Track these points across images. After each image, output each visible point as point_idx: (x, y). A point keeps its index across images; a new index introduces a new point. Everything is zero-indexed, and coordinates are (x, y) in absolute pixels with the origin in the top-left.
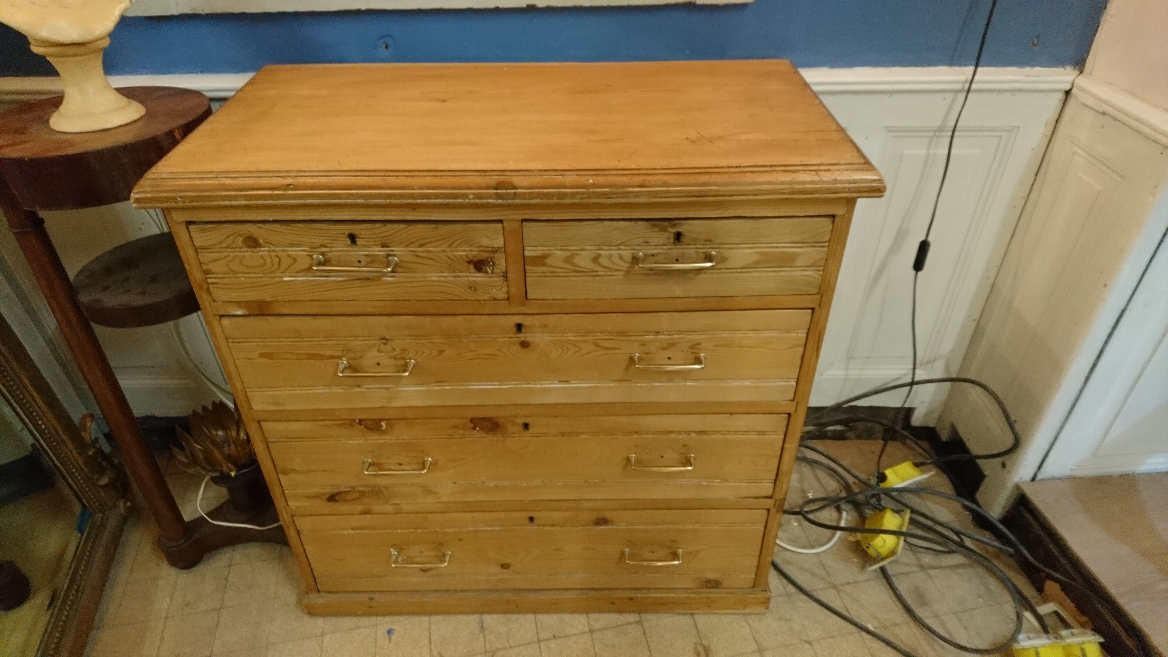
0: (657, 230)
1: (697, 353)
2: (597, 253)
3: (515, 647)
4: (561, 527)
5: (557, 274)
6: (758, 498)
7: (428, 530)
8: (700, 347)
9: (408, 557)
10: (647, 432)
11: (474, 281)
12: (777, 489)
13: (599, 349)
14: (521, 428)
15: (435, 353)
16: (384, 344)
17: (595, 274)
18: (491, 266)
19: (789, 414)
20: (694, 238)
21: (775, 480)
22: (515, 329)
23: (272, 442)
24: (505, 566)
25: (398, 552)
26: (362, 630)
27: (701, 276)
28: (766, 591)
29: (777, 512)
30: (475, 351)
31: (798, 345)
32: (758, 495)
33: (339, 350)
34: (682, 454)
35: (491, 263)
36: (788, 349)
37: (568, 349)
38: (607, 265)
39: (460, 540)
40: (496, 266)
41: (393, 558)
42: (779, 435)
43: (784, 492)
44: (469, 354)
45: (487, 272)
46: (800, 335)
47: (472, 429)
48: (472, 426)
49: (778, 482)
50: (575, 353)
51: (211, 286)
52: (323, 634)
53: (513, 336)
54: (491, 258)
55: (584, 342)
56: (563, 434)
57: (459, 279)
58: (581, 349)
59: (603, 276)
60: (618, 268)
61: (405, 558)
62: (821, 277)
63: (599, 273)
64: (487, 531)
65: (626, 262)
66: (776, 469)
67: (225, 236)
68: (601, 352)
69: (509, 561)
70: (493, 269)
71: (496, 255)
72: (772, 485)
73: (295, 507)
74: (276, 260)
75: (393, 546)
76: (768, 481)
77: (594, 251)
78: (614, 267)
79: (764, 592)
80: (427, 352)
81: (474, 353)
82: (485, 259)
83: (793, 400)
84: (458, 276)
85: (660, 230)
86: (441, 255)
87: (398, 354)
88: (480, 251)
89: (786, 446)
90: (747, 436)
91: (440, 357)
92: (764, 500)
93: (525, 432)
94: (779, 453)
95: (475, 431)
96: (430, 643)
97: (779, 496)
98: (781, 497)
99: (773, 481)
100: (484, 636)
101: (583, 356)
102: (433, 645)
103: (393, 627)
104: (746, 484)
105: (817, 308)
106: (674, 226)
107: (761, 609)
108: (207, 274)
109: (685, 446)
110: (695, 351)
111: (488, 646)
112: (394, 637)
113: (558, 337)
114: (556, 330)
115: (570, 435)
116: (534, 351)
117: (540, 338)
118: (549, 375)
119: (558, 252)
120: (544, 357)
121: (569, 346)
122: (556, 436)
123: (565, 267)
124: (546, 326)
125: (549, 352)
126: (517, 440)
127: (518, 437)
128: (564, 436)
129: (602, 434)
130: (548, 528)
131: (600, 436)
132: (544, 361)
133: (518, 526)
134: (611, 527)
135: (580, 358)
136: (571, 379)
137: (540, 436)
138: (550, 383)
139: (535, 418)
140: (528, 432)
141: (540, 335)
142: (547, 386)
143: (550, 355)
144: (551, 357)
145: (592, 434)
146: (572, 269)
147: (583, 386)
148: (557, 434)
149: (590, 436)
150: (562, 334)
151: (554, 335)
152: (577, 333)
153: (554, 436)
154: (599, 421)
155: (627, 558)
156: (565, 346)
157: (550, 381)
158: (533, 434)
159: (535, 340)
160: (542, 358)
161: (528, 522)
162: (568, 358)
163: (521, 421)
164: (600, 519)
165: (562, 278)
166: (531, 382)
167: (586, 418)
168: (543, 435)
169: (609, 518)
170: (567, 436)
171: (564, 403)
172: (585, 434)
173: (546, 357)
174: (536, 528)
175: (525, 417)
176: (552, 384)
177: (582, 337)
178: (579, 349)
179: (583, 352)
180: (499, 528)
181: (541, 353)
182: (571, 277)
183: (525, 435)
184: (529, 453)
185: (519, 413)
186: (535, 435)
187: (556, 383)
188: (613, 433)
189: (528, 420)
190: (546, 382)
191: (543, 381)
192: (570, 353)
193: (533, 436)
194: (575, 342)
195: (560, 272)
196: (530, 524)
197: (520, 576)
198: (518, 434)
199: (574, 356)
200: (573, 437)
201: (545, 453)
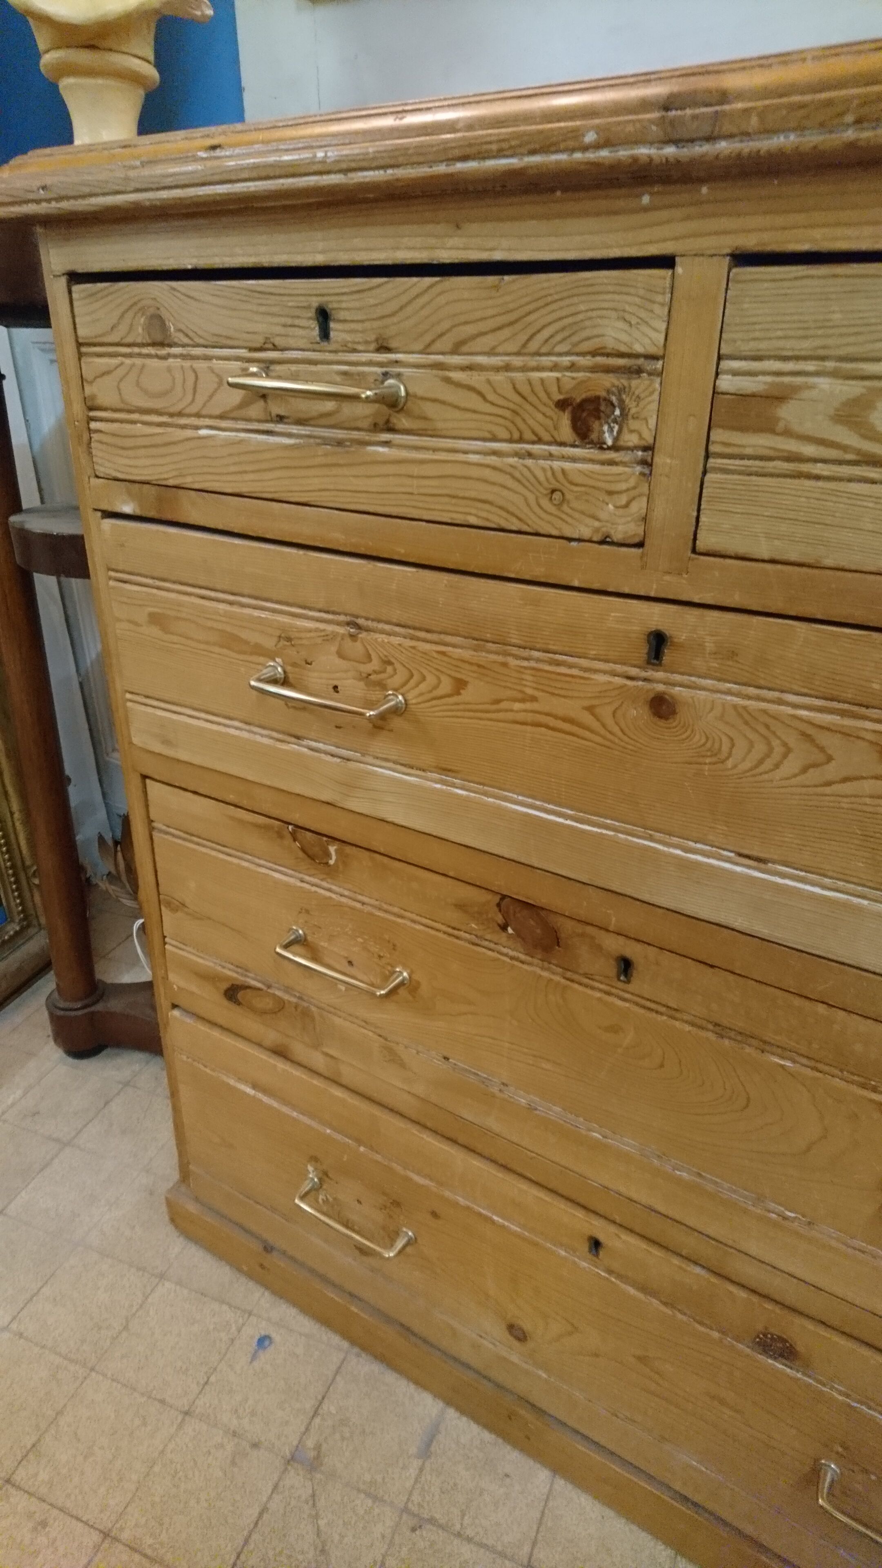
3: (469, 1540)
4: (665, 1304)
5: (805, 467)
7: (378, 1158)
9: (335, 1199)
11: (563, 471)
14: (611, 969)
15: (446, 686)
16: (353, 637)
18: (615, 421)
22: (643, 650)
23: (161, 831)
24: (518, 1333)
25: (320, 1179)
26: (225, 1307)
30: (534, 699)
33: (271, 635)
35: (617, 412)
37: (788, 751)
39: (435, 1215)
40: (631, 422)
41: (306, 1187)
44: (517, 706)
45: (600, 445)
47: (498, 928)
48: (500, 919)
50: (804, 770)
51: (95, 436)
52: (162, 1276)
53: (634, 671)
54: (621, 390)
55: (844, 734)
56: (721, 1030)
57: (529, 462)
58: (830, 759)
61: (331, 1199)
64: (493, 1222)
67: (117, 313)
69: (527, 1326)
70: (620, 432)
71: (634, 383)
73: (178, 987)
74: (191, 379)
75: (314, 1159)
80: (431, 680)
81: (528, 706)
82: (603, 394)
84: (530, 455)
86: (498, 378)
87: (375, 672)
88: (594, 369)
91: (455, 699)
93: (620, 985)
95: (502, 937)
96: (316, 1413)
100: (421, 1470)
101: (829, 784)
102: (317, 1420)
103: (273, 1335)
108: (91, 409)
111: (416, 1498)
112: (265, 1357)
113: (764, 700)
114: (762, 675)
115: (739, 1038)
116: (684, 736)
117: (707, 693)
118: (713, 825)
119: (824, 383)
120: (708, 760)
121: (792, 740)
122: (701, 1028)
123: (838, 439)
124: (733, 654)
125: (725, 748)
126: (599, 999)
127: (600, 990)
128: (722, 1037)
129: (836, 1072)
130: (632, 1291)
131: (830, 1077)
132: (706, 773)
133: (561, 1245)
134: (799, 1375)
135: (820, 790)
136: (776, 857)
137: (657, 1012)
138: (711, 852)
139: (652, 952)
140: (630, 987)
141: (708, 682)
142: (699, 858)
143: (727, 758)
144: (730, 763)
145: (805, 1061)
146: (858, 452)
147: (808, 891)
148: (704, 1023)
149: (798, 1065)
150: (776, 694)
151: (752, 691)
152: (826, 699)
153: (693, 1024)
154: (836, 1027)
155: (825, 1490)
156: (779, 738)
157: (712, 846)
158: (643, 998)
159: (692, 698)
160: (701, 760)
161: (587, 1249)
162: (781, 780)
163: (615, 945)
164: (772, 1339)
165: (820, 484)
166: (658, 834)
167: (797, 1002)
168: (663, 1009)
169: (800, 1348)
170: (730, 1038)
171: (738, 928)
172: (783, 1051)
173: (714, 759)
174: (603, 1274)
175: (626, 936)
176: (714, 858)
177: (839, 718)
178: (820, 757)
179: (831, 771)
180: (519, 1230)
181: (704, 745)
182: (850, 480)
183: (621, 993)
184: (620, 1050)
185: (614, 919)
186: (643, 1002)
187: (729, 857)
188: (873, 1083)
189: (632, 950)
190: (699, 846)
191: (693, 841)
192: (791, 765)
193: (637, 1004)
194: (811, 731)
195: (816, 461)
196: (590, 1256)
197: (544, 1375)
198: (602, 983)
199: (799, 778)
200: (748, 1050)
201: (662, 1066)
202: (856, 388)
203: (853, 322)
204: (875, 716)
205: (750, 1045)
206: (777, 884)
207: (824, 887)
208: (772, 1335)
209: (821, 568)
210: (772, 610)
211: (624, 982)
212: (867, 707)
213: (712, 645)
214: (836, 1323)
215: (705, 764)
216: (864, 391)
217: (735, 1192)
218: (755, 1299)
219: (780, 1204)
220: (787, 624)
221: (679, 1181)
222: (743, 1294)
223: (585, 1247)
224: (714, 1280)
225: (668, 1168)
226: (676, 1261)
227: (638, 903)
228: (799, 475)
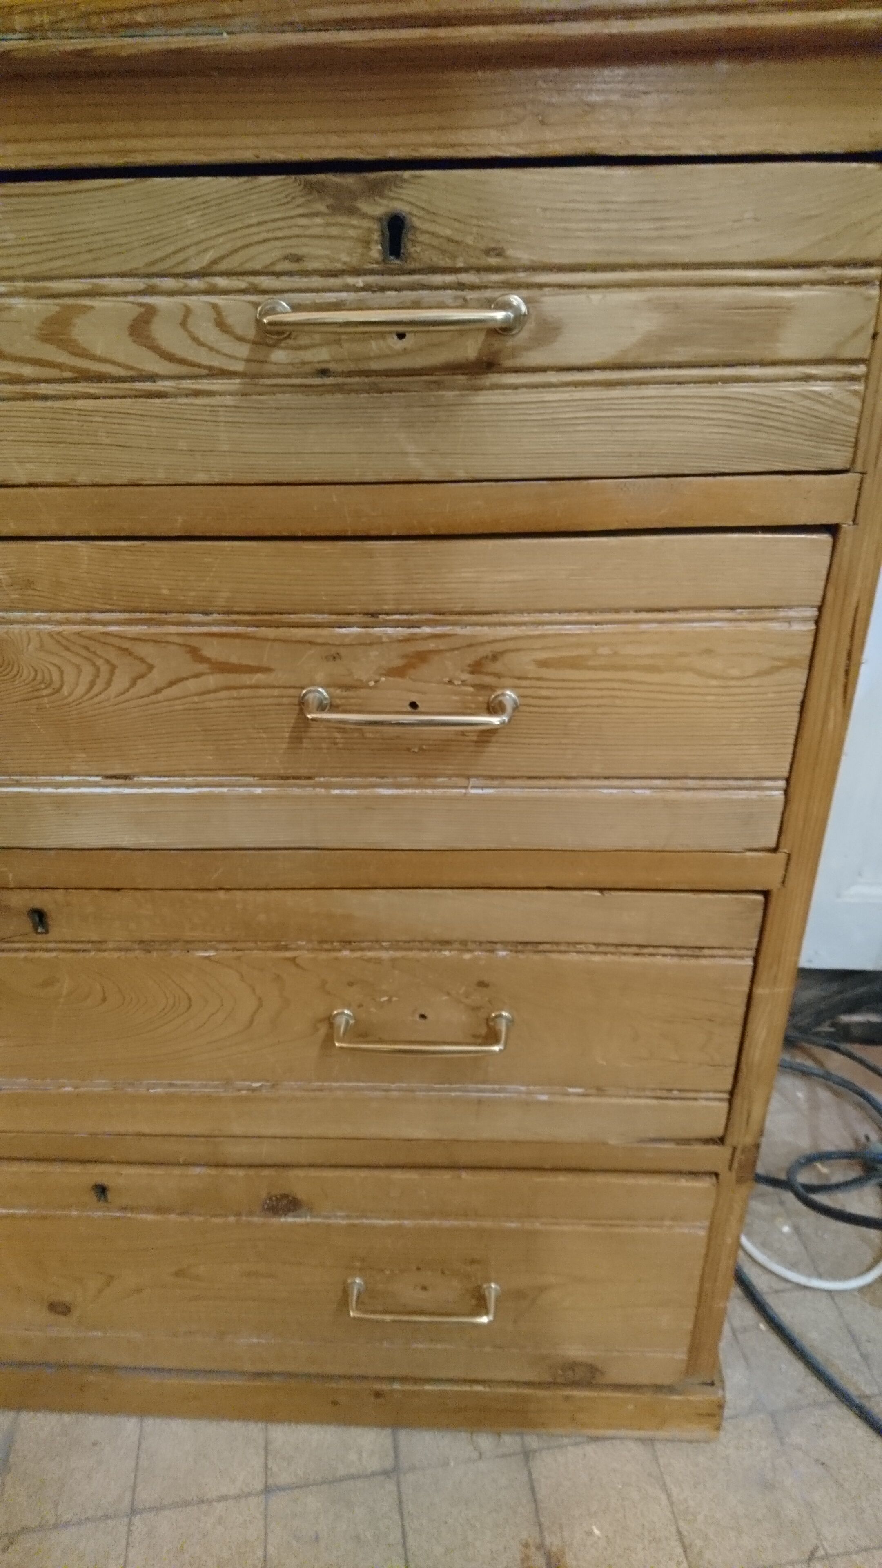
0: (321, 207)
1: (491, 688)
2: (141, 305)
3: (67, 1525)
4: (181, 1214)
5: (31, 388)
6: (687, 1141)
8: (497, 667)
10: (377, 943)
12: (737, 1118)
13: (203, 667)
14: (27, 925)
17: (148, 386)
19: (766, 894)
20: (449, 240)
21: (732, 1093)
24: (61, 1309)
27: (481, 398)
28: (712, 1384)
29: (740, 1181)
31: (791, 663)
32: (686, 1135)
34: (476, 1009)
36: (759, 674)
37: (113, 668)
38: (180, 353)
42: (742, 957)
43: (754, 1127)
46: (796, 627)
49: (738, 1100)
50: (133, 683)
55: (155, 641)
56: (146, 945)
58: (151, 667)
59: (175, 396)
60: (217, 362)
62: (857, 404)
63: (161, 385)
65: (241, 339)
66: (734, 1060)
68: (213, 680)
69: (66, 1298)
72: (725, 1105)
76: (711, 1095)
77: (131, 298)
78: (205, 358)
79: (710, 1388)
83: (775, 850)
85: (334, 209)
89: (759, 991)
90: (647, 960)
92: (699, 1148)
93: (40, 937)
94: (741, 1011)
97: (741, 1138)
98: (748, 1140)
99: (726, 1096)
101: (157, 691)
104: (654, 1102)
105: (847, 527)
106: (375, 190)
107: (699, 1431)
109: (482, 984)
110: (488, 680)
113: (74, 623)
114: (63, 599)
115: (164, 947)
116: (11, 674)
117: (20, 626)
118: (71, 755)
119: (19, 303)
120: (45, 692)
121: (112, 655)
122: (127, 950)
123: (49, 358)
124: (29, 584)
125: (56, 676)
126: (25, 959)
127: (23, 950)
128: (149, 951)
129: (252, 945)
130: (150, 1217)
131: (249, 952)
132: (48, 706)
133: (69, 1207)
134: (308, 1219)
135: (153, 698)
136: (137, 770)
137: (84, 951)
138: (78, 781)
139: (59, 895)
140: (51, 936)
141: (18, 615)
142: (71, 790)
143: (61, 687)
144: (65, 691)
145: (224, 946)
146: (72, 369)
147: (175, 793)
148: (129, 944)
149: (221, 952)
150: (84, 615)
151: (59, 616)
152: (129, 612)
153: (121, 950)
154: (239, 906)
155: (354, 1302)
156: (101, 657)
157: (79, 775)
158: (65, 942)
159: (7, 633)
160: (37, 694)
161: (95, 1199)
162: (116, 697)
163: (21, 900)
164: (277, 1199)
165: (49, 403)
166: (24, 778)
167: (200, 895)
168: (89, 946)
169: (301, 1196)
170: (157, 950)
171: (128, 846)
172: (205, 944)
173: (49, 691)
174: (118, 1214)
175: (29, 888)
176: (85, 786)
177: (146, 627)
178: (143, 668)
179: (156, 678)
180: (25, 1211)
181: (34, 679)
182: (75, 398)
183: (44, 946)
184: (62, 1000)
185: (11, 876)
186: (68, 946)
187: (96, 782)
188: (283, 943)
189: (40, 900)
190: (66, 779)
191: (59, 775)
192: (121, 681)
193: (63, 950)
194: (127, 644)
195: (38, 381)
196: (101, 1204)
197: (99, 1334)
198: (23, 942)
199: (131, 691)
200: (175, 954)
201: (104, 999)
202: (51, 307)
203: (27, 241)
204: (175, 620)
205: (175, 950)
206: (145, 795)
207: (188, 786)
208: (276, 1196)
209: (77, 486)
210: (49, 533)
211: (42, 933)
212: (166, 613)
213: (6, 577)
214: (319, 1161)
215: (43, 696)
216: (57, 309)
217: (205, 1086)
218: (252, 1172)
219: (244, 1080)
220: (69, 546)
221: (156, 1098)
222: (241, 1173)
223: (92, 1198)
224: (213, 1172)
225: (142, 1091)
226: (177, 1171)
227: (28, 851)
228: (26, 397)
